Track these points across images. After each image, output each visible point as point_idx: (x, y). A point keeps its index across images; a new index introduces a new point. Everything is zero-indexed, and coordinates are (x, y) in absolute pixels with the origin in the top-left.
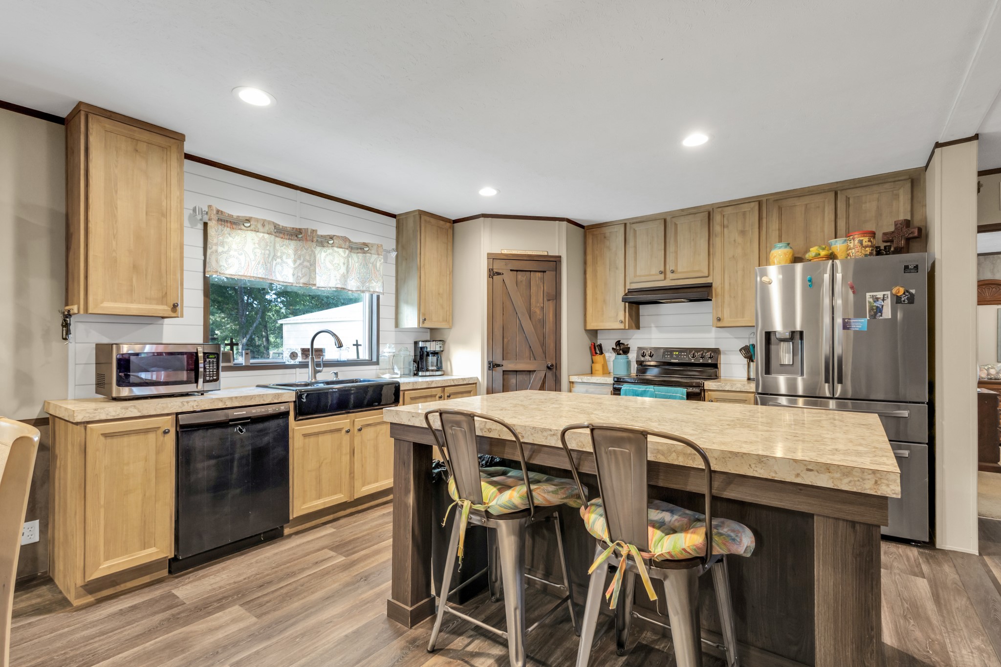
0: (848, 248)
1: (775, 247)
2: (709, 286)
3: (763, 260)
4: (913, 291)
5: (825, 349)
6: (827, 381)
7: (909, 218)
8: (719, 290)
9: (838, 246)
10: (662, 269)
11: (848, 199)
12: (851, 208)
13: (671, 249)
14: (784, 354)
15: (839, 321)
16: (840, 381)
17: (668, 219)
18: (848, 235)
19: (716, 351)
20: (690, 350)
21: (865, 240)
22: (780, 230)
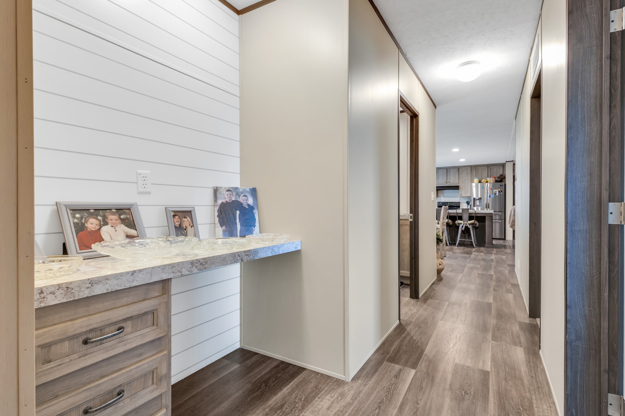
0: (490, 180)
1: (475, 179)
2: (458, 186)
3: (472, 181)
4: (502, 190)
5: (485, 202)
6: (486, 208)
7: (502, 174)
8: (461, 187)
9: (488, 179)
10: (446, 181)
11: (490, 168)
12: (491, 170)
13: (448, 176)
14: (478, 203)
15: (488, 195)
16: (489, 208)
17: (448, 168)
18: (490, 177)
19: (459, 203)
20: (453, 202)
21: (494, 179)
22: (476, 174)
